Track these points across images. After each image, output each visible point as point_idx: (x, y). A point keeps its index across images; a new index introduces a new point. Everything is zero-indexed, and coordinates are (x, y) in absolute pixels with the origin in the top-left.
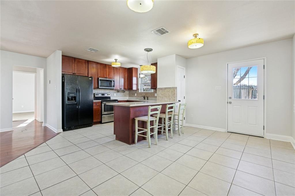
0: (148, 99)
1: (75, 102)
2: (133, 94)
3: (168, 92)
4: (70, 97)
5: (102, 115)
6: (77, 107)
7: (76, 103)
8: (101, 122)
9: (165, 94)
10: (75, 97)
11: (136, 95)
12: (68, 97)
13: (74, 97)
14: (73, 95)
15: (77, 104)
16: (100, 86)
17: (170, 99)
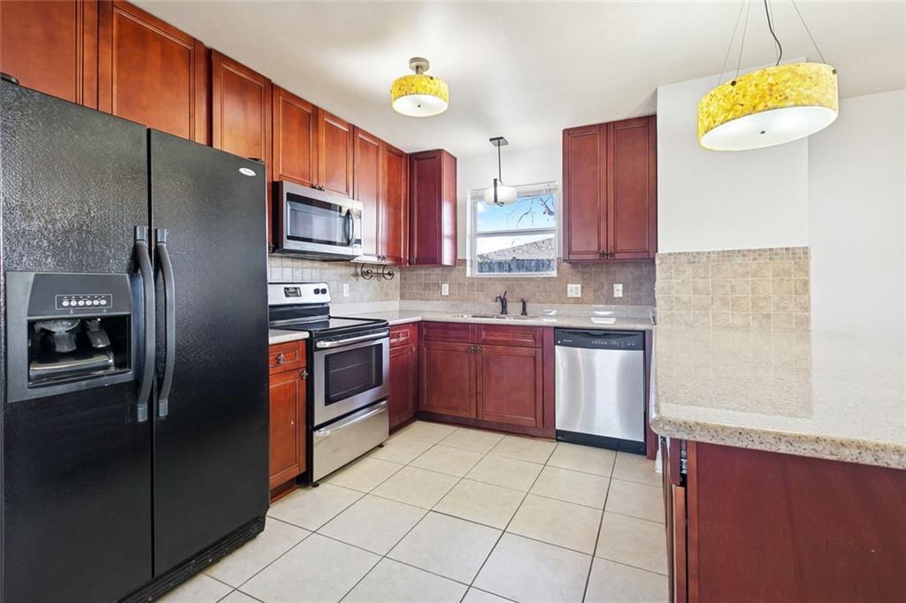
0: (528, 310)
1: (122, 364)
2: (427, 287)
3: (746, 274)
4: (60, 329)
5: (310, 428)
6: (142, 415)
7: (128, 375)
8: (305, 480)
9: (728, 289)
10: (118, 329)
11: (445, 289)
12: (31, 324)
13: (104, 319)
14: (98, 305)
15: (137, 384)
16: (289, 238)
17: (768, 316)
